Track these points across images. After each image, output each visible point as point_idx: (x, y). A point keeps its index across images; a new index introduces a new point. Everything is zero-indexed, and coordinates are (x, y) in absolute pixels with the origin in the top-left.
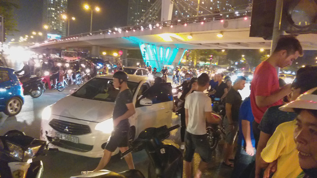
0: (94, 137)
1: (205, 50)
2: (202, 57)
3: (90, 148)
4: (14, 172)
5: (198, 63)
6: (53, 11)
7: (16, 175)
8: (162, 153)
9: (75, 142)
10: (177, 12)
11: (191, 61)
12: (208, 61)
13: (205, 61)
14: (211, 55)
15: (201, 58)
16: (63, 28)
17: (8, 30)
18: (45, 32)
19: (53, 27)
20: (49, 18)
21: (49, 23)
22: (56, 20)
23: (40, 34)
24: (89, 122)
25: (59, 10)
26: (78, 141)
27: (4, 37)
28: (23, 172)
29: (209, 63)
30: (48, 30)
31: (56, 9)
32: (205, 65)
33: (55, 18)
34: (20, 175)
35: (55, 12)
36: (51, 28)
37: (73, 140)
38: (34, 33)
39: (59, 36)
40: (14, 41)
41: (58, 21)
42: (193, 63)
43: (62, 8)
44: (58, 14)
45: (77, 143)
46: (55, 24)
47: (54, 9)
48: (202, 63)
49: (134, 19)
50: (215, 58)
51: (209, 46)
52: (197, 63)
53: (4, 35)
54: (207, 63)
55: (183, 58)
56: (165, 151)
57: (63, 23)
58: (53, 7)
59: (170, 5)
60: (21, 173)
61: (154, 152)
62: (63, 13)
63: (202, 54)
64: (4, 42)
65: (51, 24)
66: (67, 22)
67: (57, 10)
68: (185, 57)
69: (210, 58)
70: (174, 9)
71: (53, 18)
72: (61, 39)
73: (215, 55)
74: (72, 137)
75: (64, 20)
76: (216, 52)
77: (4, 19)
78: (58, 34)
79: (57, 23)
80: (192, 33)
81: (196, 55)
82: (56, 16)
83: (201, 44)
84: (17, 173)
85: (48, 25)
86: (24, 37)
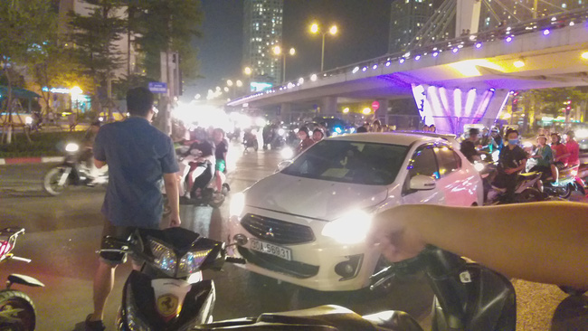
0: (320, 250)
1: (554, 92)
2: (546, 105)
3: (313, 270)
4: (160, 297)
5: (540, 120)
6: (259, 43)
7: (163, 303)
8: (463, 281)
9: (286, 258)
10: (488, 19)
11: (523, 115)
12: (562, 114)
13: (554, 112)
14: (567, 100)
15: (546, 108)
16: (275, 71)
17: (187, 76)
18: (247, 81)
19: (259, 70)
20: (252, 55)
21: (253, 64)
22: (263, 59)
23: (239, 83)
24: (310, 221)
25: (268, 41)
26: (292, 257)
27: (181, 88)
28: (177, 298)
29: (564, 118)
30: (252, 76)
31: (263, 40)
32: (554, 122)
33: (263, 55)
34: (171, 304)
35: (263, 43)
36: (256, 74)
37: (281, 253)
38: (230, 83)
39: (270, 86)
40: (199, 99)
41: (267, 60)
42: (526, 119)
43: (273, 36)
44: (268, 48)
45: (290, 259)
46: (263, 66)
47: (260, 40)
48: (547, 120)
49: (402, 43)
50: (579, 108)
51: (563, 80)
52: (536, 120)
53: (181, 84)
54: (560, 118)
55: (505, 109)
56: (471, 279)
57: (276, 63)
58: (260, 37)
59: (475, 5)
60: (173, 301)
61: (444, 279)
62: (275, 44)
63: (546, 100)
64: (180, 97)
65: (257, 66)
66: (281, 59)
67: (265, 40)
68: (510, 108)
69: (566, 106)
70: (484, 14)
71: (260, 55)
72: (272, 89)
73: (575, 100)
74: (280, 248)
75: (276, 56)
76: (579, 93)
77: (180, 57)
78: (268, 82)
79: (266, 63)
80: (524, 54)
81: (533, 103)
82: (263, 51)
83: (544, 77)
84: (164, 299)
85: (251, 67)
86: (214, 90)
